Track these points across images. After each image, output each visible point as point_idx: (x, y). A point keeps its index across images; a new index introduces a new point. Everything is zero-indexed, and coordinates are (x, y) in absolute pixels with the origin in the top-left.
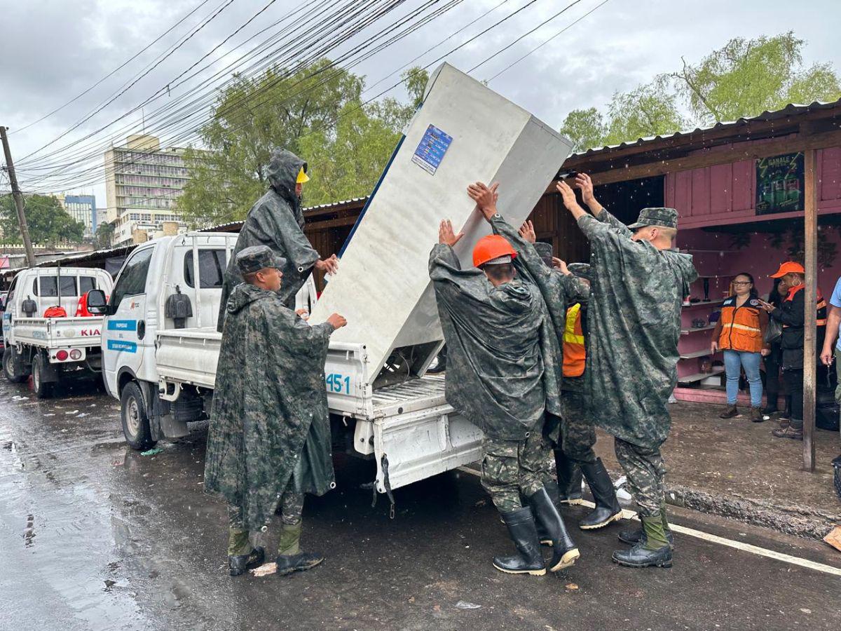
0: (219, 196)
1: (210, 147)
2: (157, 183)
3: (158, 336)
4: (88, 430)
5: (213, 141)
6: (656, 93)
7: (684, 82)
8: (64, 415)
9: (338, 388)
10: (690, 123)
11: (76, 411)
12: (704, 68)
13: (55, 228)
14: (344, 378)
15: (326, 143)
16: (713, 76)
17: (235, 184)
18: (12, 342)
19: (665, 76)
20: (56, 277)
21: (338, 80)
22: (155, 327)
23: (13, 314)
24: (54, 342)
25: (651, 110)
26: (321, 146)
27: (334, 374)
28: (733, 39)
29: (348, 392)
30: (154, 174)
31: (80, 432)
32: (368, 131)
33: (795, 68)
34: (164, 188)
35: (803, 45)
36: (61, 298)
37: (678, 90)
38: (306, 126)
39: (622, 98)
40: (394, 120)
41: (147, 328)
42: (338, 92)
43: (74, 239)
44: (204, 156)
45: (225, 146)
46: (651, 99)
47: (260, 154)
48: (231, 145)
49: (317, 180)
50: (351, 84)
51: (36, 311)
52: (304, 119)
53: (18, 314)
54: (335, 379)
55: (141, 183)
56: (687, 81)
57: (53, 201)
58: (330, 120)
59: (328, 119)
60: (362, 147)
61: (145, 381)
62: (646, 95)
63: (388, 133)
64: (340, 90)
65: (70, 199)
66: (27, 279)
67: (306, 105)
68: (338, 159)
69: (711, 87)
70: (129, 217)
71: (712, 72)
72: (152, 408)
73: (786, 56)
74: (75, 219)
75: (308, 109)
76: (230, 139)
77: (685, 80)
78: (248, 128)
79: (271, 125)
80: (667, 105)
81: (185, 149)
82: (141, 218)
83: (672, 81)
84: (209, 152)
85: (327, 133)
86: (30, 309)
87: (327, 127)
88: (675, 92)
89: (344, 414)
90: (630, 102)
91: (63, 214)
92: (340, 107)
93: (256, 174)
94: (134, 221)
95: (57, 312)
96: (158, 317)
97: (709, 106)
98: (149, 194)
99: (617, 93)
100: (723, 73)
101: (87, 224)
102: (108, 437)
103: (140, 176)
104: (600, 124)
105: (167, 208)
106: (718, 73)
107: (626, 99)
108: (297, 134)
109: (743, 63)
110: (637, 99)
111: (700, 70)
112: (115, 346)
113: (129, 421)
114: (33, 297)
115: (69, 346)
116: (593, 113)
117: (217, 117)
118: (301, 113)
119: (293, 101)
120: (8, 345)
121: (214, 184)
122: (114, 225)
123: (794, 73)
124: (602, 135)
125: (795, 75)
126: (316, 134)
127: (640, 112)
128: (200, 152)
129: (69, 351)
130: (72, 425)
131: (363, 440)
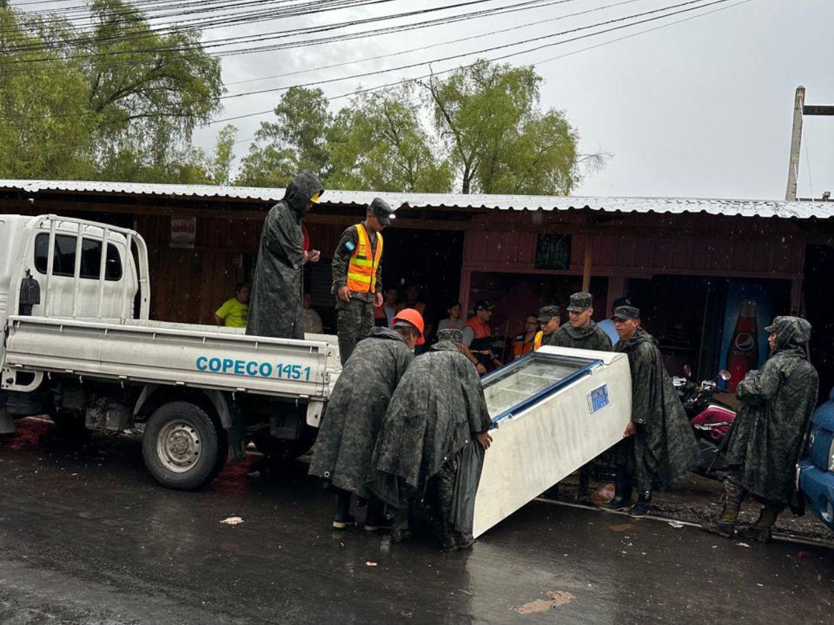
6: (401, 98)
9: (296, 376)
10: (433, 140)
12: (450, 83)
14: (304, 368)
16: (458, 93)
19: (410, 81)
22: (3, 311)
25: (395, 116)
28: (480, 58)
29: (307, 379)
33: (533, 104)
35: (542, 82)
37: (423, 101)
46: (396, 104)
54: (293, 369)
62: (390, 98)
71: (458, 90)
73: (527, 90)
77: (431, 92)
83: (418, 89)
88: (420, 102)
90: (373, 102)
96: (10, 302)
97: (452, 127)
100: (467, 93)
104: (324, 111)
106: (463, 92)
110: (382, 100)
111: (447, 85)
116: (319, 95)
123: (531, 110)
124: (326, 125)
125: (532, 112)
127: (384, 116)
131: (315, 416)
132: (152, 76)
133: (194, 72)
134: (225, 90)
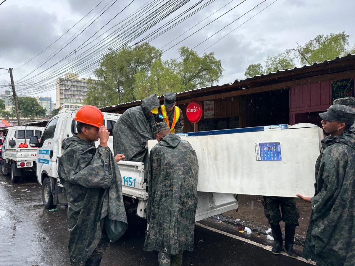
0: (101, 99)
1: (98, 78)
2: (77, 93)
3: (57, 157)
4: (29, 198)
5: (99, 76)
6: (286, 57)
7: (298, 53)
8: (21, 191)
9: (130, 184)
11: (26, 190)
12: (306, 47)
13: (34, 111)
14: (133, 179)
15: (146, 77)
16: (310, 50)
17: (108, 93)
18: (4, 158)
19: (290, 50)
20: (25, 131)
21: (152, 51)
22: (57, 153)
23: (6, 146)
24: (19, 159)
25: (284, 64)
26: (144, 78)
27: (129, 177)
28: (319, 35)
29: (135, 187)
30: (76, 89)
31: (25, 199)
32: (163, 72)
33: (346, 47)
34: (80, 95)
35: (349, 37)
36: (26, 139)
37: (295, 56)
38: (138, 70)
39: (271, 59)
40: (174, 68)
41: (54, 153)
42: (152, 56)
43: (42, 116)
44: (96, 82)
45: (104, 78)
46: (284, 59)
47: (119, 82)
48: (107, 77)
49: (142, 92)
50: (157, 53)
51: (15, 145)
52: (137, 67)
53: (7, 146)
54: (129, 180)
55: (70, 93)
56: (299, 52)
57: (34, 100)
58: (148, 67)
59: (147, 67)
60: (161, 79)
61: (52, 177)
62: (281, 58)
63: (172, 73)
64: (152, 55)
65: (41, 99)
66: (12, 131)
67: (138, 61)
68: (151, 84)
69: (310, 55)
70: (65, 106)
71: (310, 49)
72: (54, 190)
73: (342, 42)
74: (43, 107)
75: (139, 63)
76: (106, 75)
78: (114, 70)
79: (124, 69)
80: (291, 62)
81: (88, 79)
82: (69, 107)
83: (293, 52)
84: (98, 80)
85: (147, 73)
86: (12, 144)
87: (147, 70)
89: (133, 197)
90: (275, 61)
91: (38, 105)
92: (152, 62)
93: (117, 89)
94: (66, 108)
95: (24, 145)
96: (58, 149)
97: (308, 62)
98: (73, 97)
99: (269, 57)
100: (314, 49)
101: (48, 109)
102: (37, 202)
103: (70, 90)
104: (262, 70)
105: (81, 103)
106: (313, 49)
107: (273, 59)
108: (134, 73)
109: (324, 45)
110: (278, 59)
111: (305, 48)
112: (41, 161)
113: (45, 195)
114: (14, 139)
115: (26, 161)
116: (259, 66)
117: (101, 66)
118: (136, 64)
119: (133, 59)
120: (3, 159)
121: (99, 93)
122: (58, 110)
123: (345, 49)
125: (346, 50)
126: (142, 73)
127: (279, 65)
128: (94, 80)
129: (25, 163)
130: (23, 196)
131: (141, 210)
132: (201, 70)
133: (213, 67)
134: (223, 70)
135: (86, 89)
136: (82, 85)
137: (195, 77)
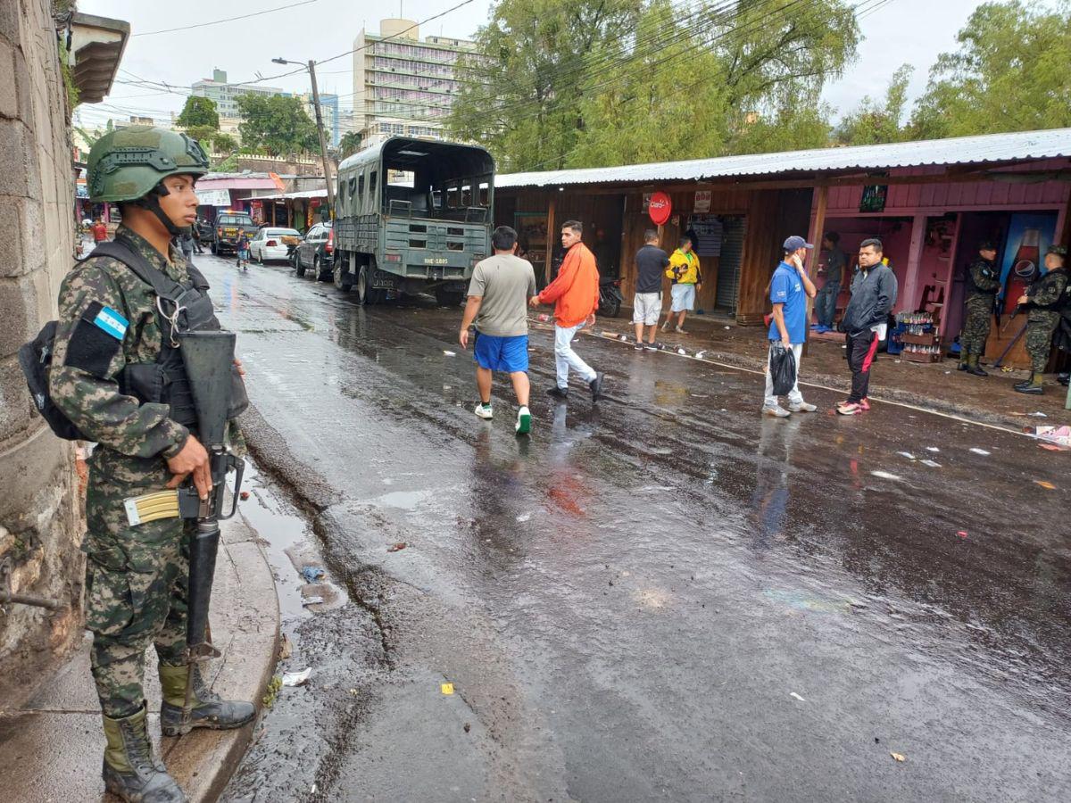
1: (485, 54)
2: (412, 83)
5: (489, 47)
13: (296, 136)
17: (509, 103)
30: (410, 72)
34: (421, 91)
38: (600, 31)
45: (501, 54)
52: (598, 21)
55: (394, 84)
57: (296, 103)
70: (379, 127)
82: (392, 129)
91: (304, 119)
92: (644, 8)
94: (384, 133)
98: (403, 98)
103: (393, 74)
105: (422, 118)
108: (587, 43)
117: (497, 18)
118: (595, 14)
121: (485, 100)
122: (360, 136)
132: (791, 37)
135: (440, 74)
136: (429, 57)
137: (769, 56)
